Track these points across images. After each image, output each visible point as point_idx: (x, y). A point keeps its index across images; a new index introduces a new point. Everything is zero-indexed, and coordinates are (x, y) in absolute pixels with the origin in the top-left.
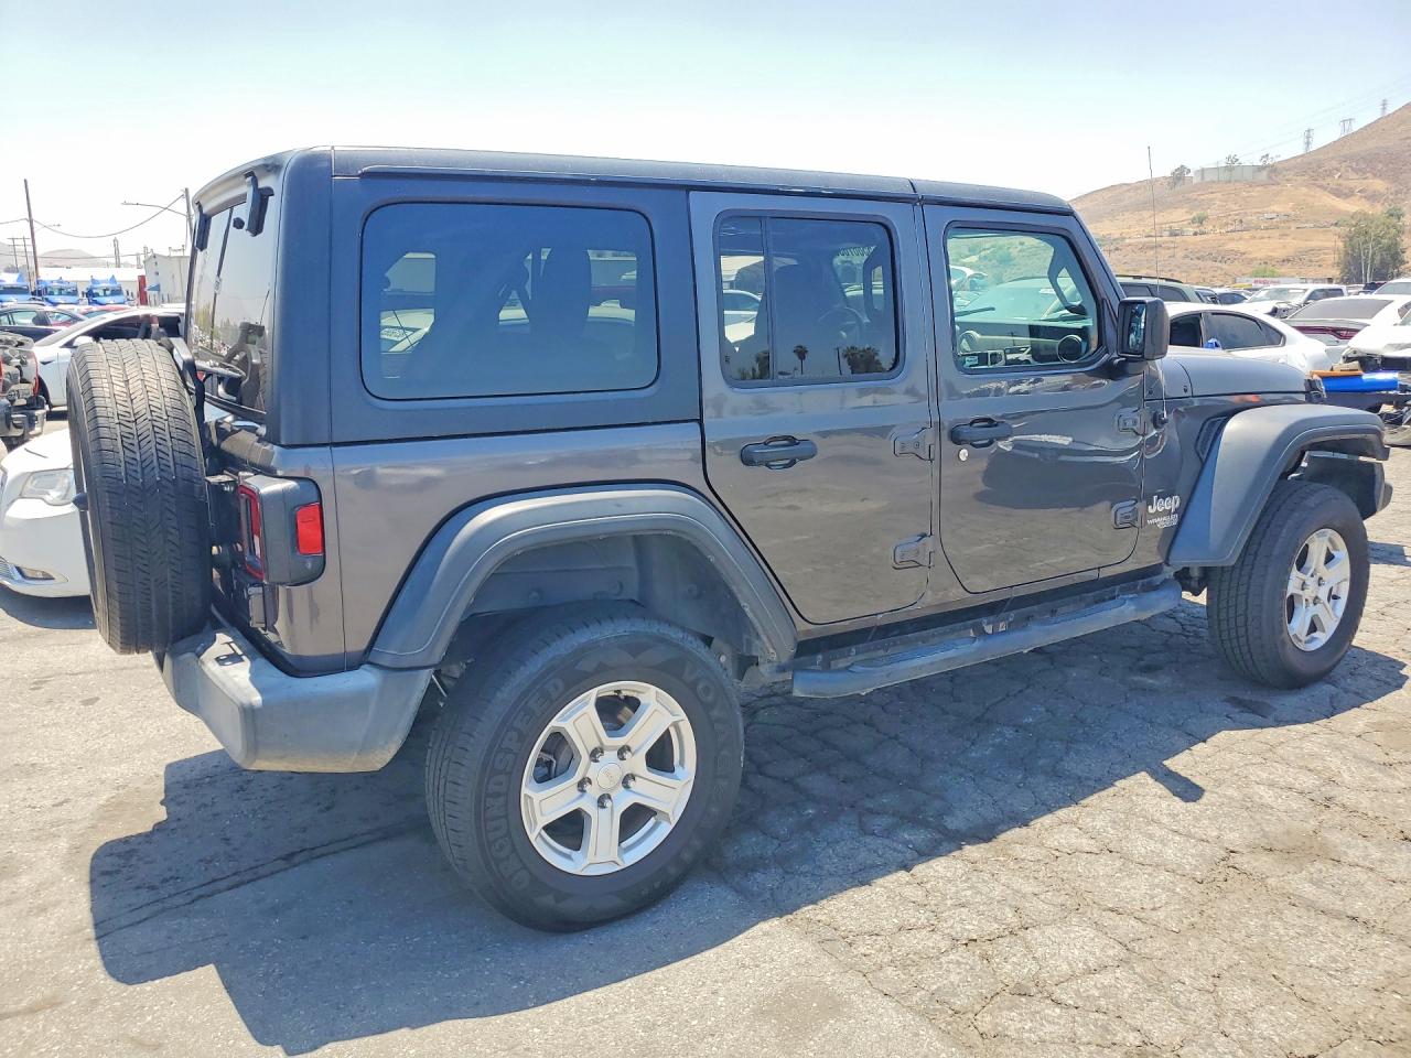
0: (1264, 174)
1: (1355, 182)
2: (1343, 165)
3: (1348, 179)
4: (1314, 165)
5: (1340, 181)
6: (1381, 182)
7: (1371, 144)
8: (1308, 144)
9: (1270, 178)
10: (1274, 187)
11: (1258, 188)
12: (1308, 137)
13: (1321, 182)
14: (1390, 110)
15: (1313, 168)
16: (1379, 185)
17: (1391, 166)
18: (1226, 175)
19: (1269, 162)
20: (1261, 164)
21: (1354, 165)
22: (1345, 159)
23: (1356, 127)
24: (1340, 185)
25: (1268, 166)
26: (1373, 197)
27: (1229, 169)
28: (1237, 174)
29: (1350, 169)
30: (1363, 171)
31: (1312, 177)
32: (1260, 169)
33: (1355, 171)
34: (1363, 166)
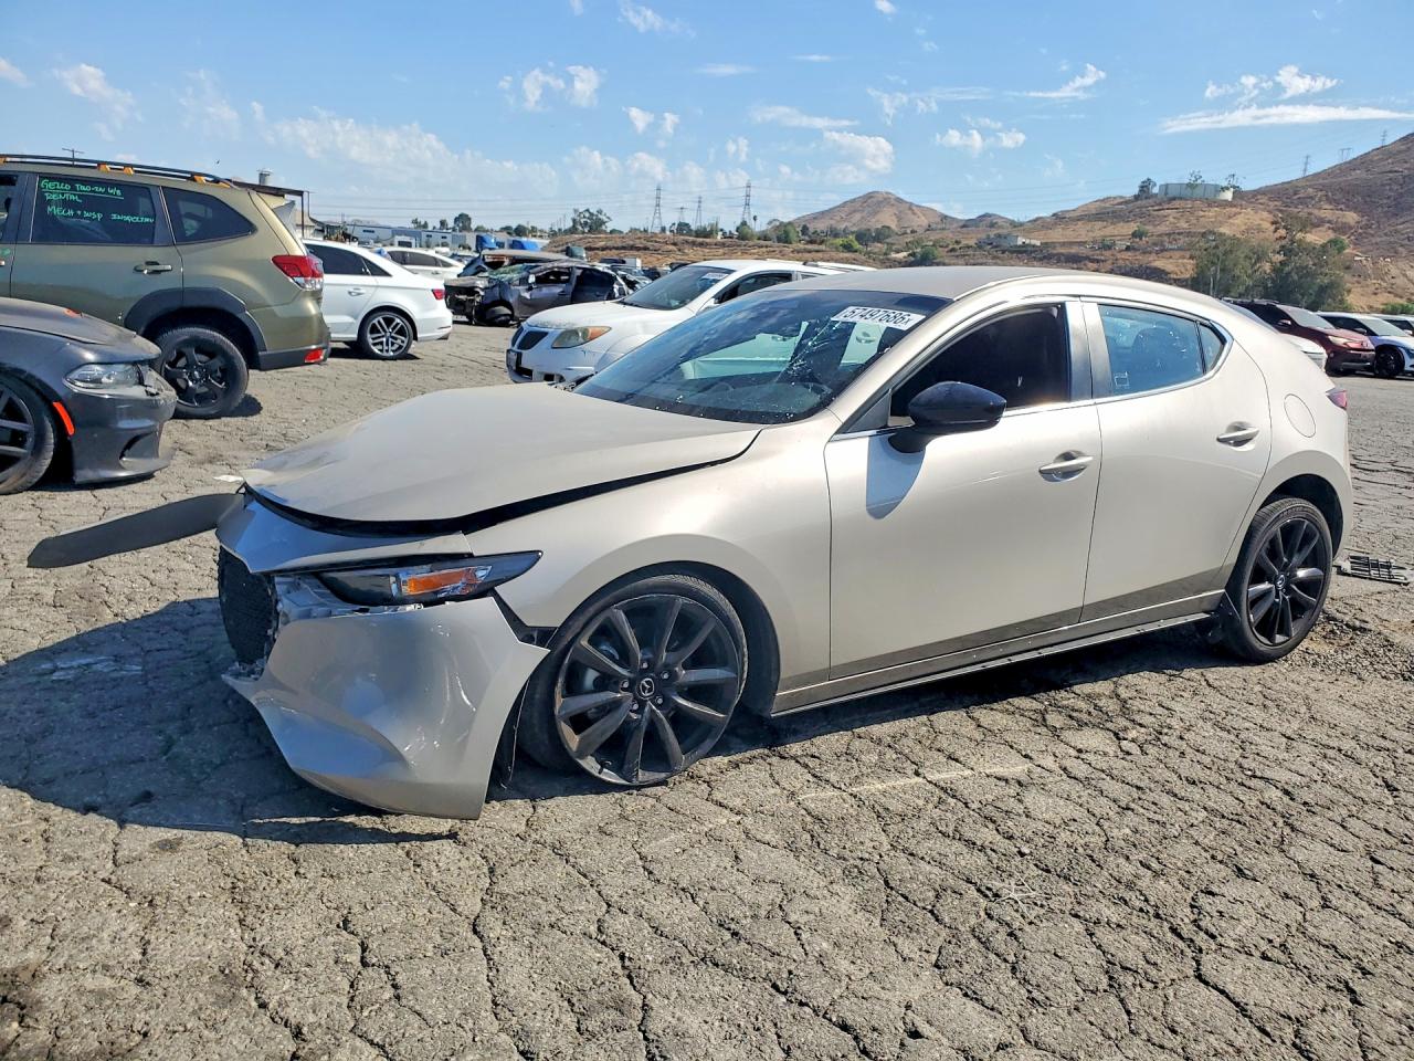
0: (1229, 195)
1: (1327, 212)
2: (1320, 194)
3: (1320, 209)
4: (1291, 191)
5: (1316, 212)
6: (1355, 215)
8: (1305, 170)
9: (1234, 198)
10: (1234, 209)
14: (1389, 141)
15: (1286, 199)
16: (1351, 217)
17: (1368, 199)
18: (1188, 192)
20: (1224, 184)
21: (1330, 194)
22: (1323, 188)
23: (1349, 159)
24: (1310, 214)
25: (1234, 187)
27: (1189, 185)
28: (1198, 192)
29: (1324, 198)
30: (1337, 202)
31: (1284, 202)
32: (1224, 189)
33: (1329, 201)
34: (1338, 196)
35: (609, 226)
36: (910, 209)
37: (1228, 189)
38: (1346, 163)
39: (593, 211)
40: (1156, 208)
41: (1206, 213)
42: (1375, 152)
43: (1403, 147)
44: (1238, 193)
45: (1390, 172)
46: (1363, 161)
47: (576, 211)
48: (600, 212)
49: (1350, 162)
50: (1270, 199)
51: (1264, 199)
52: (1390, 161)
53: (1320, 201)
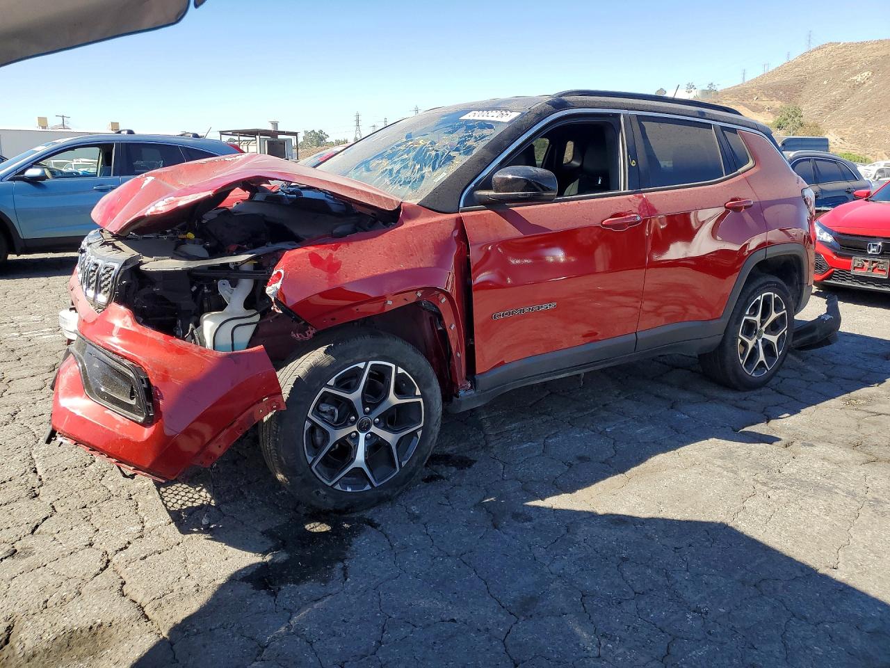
0: (710, 96)
1: (765, 102)
2: (759, 92)
3: (761, 101)
4: (742, 92)
5: (760, 103)
6: (781, 103)
7: (777, 79)
8: (744, 78)
12: (744, 74)
13: (746, 102)
14: (791, 58)
15: (741, 95)
16: (777, 104)
17: (788, 93)
19: (715, 88)
20: (710, 89)
21: (766, 91)
22: (760, 88)
23: (770, 70)
25: (713, 91)
26: (775, 112)
27: (688, 92)
29: (763, 94)
30: (770, 96)
31: (740, 98)
33: (767, 96)
34: (770, 92)
35: (328, 140)
38: (769, 72)
39: (317, 131)
42: (786, 65)
43: (803, 61)
44: (717, 94)
45: (799, 76)
46: (781, 70)
47: (306, 132)
48: (321, 132)
49: (772, 72)
51: (729, 97)
52: (797, 69)
53: (761, 96)
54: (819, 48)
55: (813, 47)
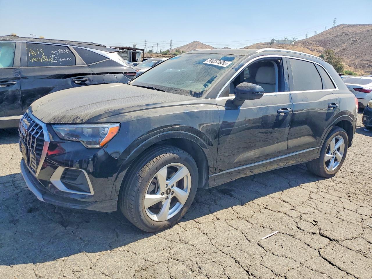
0: (293, 43)
1: (315, 47)
5: (313, 47)
7: (321, 38)
9: (295, 44)
10: (295, 47)
11: (292, 47)
12: (307, 35)
13: (308, 47)
14: (327, 29)
15: (306, 44)
16: (321, 49)
17: (325, 44)
18: (284, 42)
19: (295, 40)
20: (293, 40)
21: (316, 43)
22: (314, 41)
23: (318, 34)
24: (312, 48)
25: (294, 41)
26: (319, 52)
27: (285, 41)
28: (286, 42)
29: (314, 44)
30: (317, 45)
31: (305, 45)
32: (292, 41)
34: (318, 43)
36: (205, 46)
37: (293, 41)
38: (317, 35)
40: (277, 46)
41: (289, 48)
42: (324, 32)
43: (331, 31)
44: (296, 42)
45: (329, 37)
46: (322, 34)
49: (319, 34)
50: (302, 44)
51: (300, 44)
52: (329, 34)
54: (339, 26)
55: (336, 25)
